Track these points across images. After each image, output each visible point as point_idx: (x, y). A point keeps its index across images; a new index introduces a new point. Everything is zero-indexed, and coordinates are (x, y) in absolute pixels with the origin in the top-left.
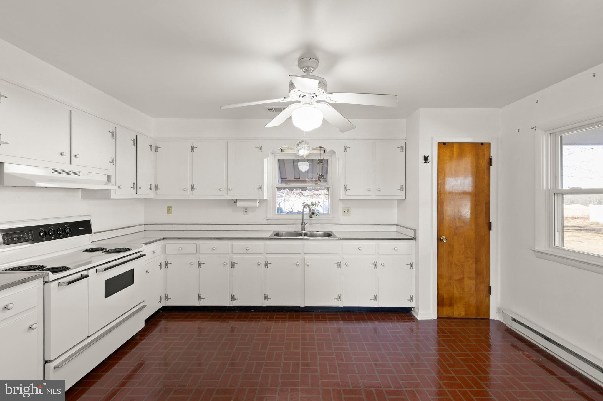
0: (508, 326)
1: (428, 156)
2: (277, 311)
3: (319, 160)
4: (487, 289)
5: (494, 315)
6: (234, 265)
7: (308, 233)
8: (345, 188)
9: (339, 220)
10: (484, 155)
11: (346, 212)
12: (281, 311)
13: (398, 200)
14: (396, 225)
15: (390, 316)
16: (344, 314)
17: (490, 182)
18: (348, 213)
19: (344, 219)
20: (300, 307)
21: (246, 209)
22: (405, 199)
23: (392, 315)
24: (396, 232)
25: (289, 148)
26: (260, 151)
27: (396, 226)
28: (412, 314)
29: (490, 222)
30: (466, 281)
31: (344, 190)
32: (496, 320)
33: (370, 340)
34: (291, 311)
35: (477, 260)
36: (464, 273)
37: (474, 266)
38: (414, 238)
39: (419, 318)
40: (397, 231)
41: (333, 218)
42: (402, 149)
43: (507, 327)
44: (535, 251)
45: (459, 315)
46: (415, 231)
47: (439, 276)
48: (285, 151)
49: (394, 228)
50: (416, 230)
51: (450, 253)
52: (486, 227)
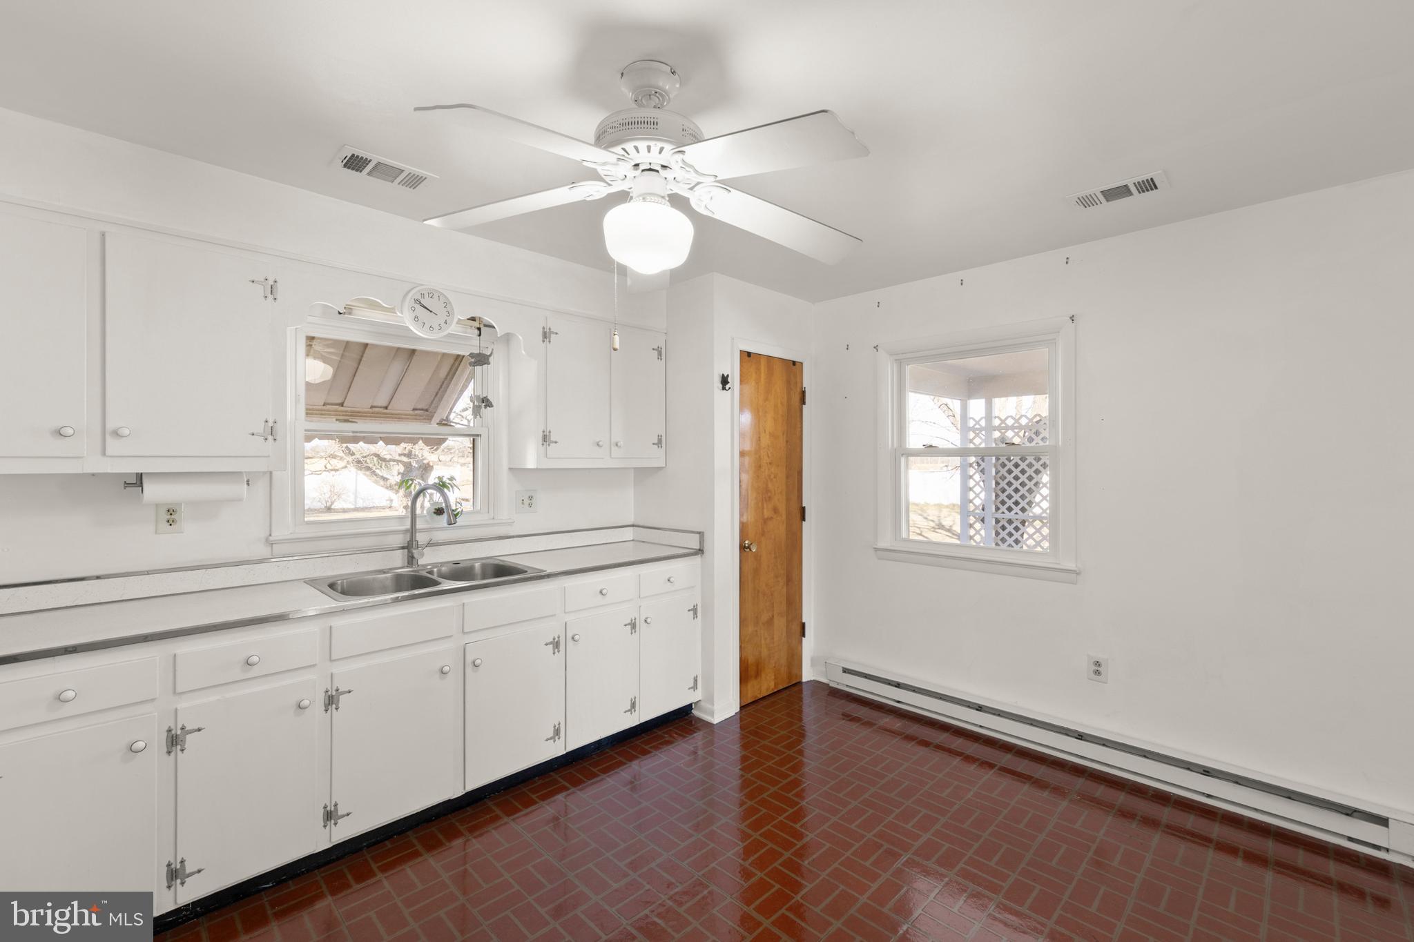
0: (832, 685)
1: (728, 376)
2: (368, 847)
3: (472, 355)
4: (798, 629)
5: (807, 675)
6: (183, 741)
7: (435, 570)
8: (545, 439)
9: (511, 524)
10: (796, 383)
11: (527, 502)
12: (382, 841)
13: (635, 468)
14: (633, 526)
15: (664, 737)
16: (568, 771)
17: (802, 434)
18: (530, 505)
19: (525, 522)
20: (449, 800)
21: (171, 512)
22: (664, 466)
23: (666, 733)
24: (632, 542)
25: (374, 305)
26: (270, 297)
27: (632, 528)
28: (694, 716)
29: (803, 506)
30: (776, 621)
31: (543, 444)
32: (811, 681)
33: (679, 807)
34: (417, 825)
35: (789, 580)
36: (773, 607)
37: (785, 590)
38: (700, 551)
39: (716, 719)
40: (636, 539)
41: (492, 522)
42: (660, 354)
43: (832, 687)
44: (877, 549)
45: (767, 690)
46: (701, 534)
47: (743, 622)
48: (354, 312)
49: (629, 534)
50: (703, 533)
51: (756, 571)
52: (798, 516)
